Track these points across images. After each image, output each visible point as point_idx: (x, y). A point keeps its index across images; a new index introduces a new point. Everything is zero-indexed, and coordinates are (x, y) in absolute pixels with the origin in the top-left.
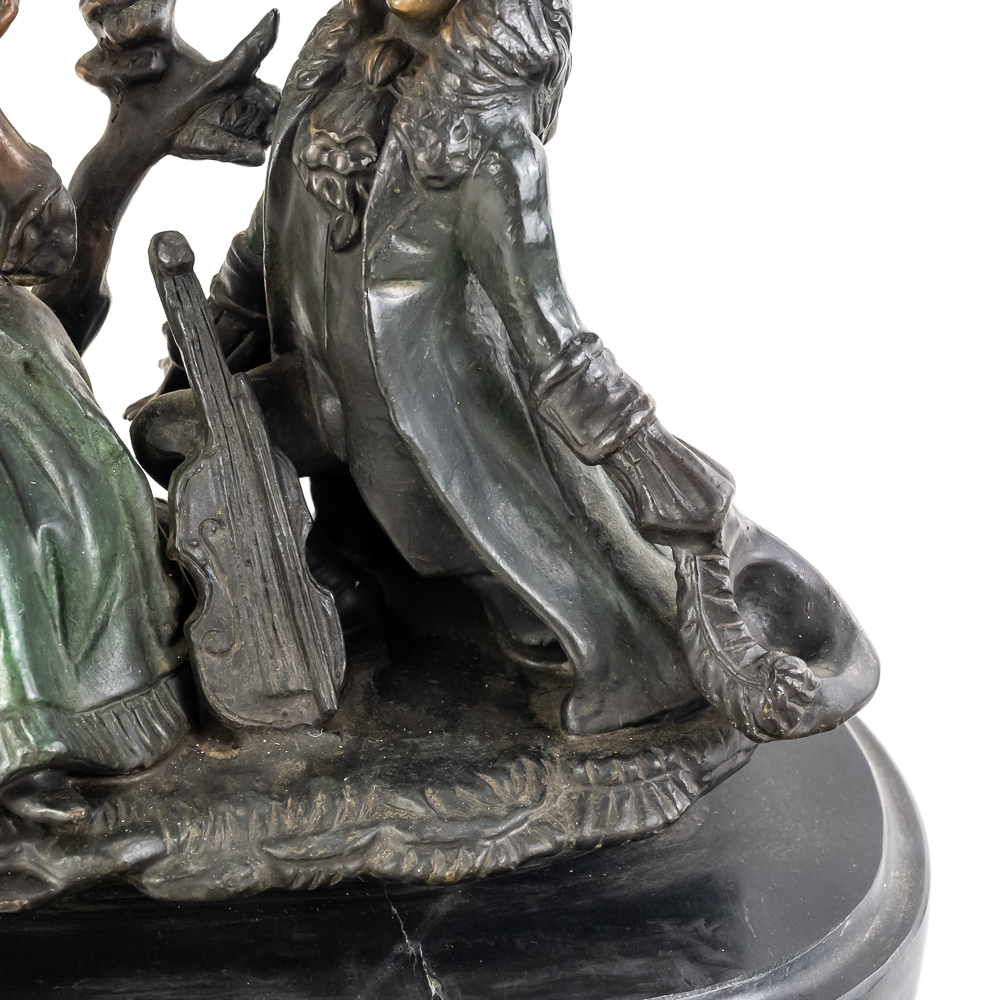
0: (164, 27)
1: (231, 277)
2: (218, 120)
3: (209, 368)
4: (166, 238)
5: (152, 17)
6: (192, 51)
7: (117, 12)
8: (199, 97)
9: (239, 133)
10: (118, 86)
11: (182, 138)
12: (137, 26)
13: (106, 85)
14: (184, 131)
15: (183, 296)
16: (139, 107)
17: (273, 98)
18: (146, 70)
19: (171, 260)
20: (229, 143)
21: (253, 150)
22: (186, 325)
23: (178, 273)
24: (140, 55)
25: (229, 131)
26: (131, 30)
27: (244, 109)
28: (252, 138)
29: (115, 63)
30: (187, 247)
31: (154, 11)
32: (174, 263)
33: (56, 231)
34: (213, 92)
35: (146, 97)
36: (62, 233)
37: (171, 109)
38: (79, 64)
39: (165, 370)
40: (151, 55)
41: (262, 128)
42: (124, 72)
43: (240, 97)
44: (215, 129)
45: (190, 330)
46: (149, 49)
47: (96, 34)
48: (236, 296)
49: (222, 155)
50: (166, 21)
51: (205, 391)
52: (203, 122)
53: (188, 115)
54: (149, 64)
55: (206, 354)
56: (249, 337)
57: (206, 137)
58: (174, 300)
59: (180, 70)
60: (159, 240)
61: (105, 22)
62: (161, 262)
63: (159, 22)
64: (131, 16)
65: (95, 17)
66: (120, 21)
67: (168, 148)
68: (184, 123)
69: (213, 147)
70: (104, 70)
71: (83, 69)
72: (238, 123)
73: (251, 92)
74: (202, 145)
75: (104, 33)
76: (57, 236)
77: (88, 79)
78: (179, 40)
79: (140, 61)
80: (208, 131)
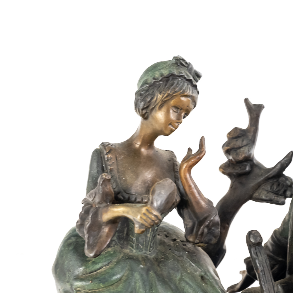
0: (252, 156)
1: (272, 245)
2: (269, 189)
3: (267, 281)
4: (253, 233)
5: (248, 153)
6: (260, 164)
7: (235, 151)
8: (263, 181)
9: (277, 193)
10: (234, 176)
11: (256, 195)
12: (243, 156)
13: (230, 175)
14: (257, 192)
15: (259, 254)
16: (241, 183)
17: (289, 181)
18: (244, 171)
19: (255, 241)
20: (273, 197)
21: (281, 200)
22: (260, 265)
23: (257, 246)
24: (243, 165)
25: (273, 193)
26: (241, 157)
27: (279, 185)
28: (281, 195)
29: (234, 168)
30: (260, 236)
31: (249, 151)
32: (256, 242)
33: (213, 228)
34: (268, 179)
35: (243, 179)
36: (215, 229)
37: (252, 184)
38: (220, 168)
39: (243, 275)
40: (246, 165)
41: (285, 191)
42: (237, 171)
43: (277, 181)
44: (268, 192)
45: (261, 266)
46: (246, 163)
47: (227, 158)
48: (273, 252)
49: (271, 201)
50: (252, 154)
51: (266, 289)
52: (263, 189)
53: (258, 186)
54: (245, 168)
55: (266, 276)
56: (277, 267)
57: (265, 195)
58: (255, 255)
59: (256, 171)
60: (250, 233)
61: (231, 154)
62: (251, 241)
63: (250, 155)
64: (241, 152)
65: (228, 152)
66: (237, 154)
67: (251, 198)
68: (257, 189)
69: (267, 198)
70: (229, 170)
71: (222, 170)
72: (277, 190)
73: (281, 179)
74: (264, 197)
75: (231, 158)
76: (213, 230)
77: (224, 173)
78: (256, 160)
79: (243, 167)
80: (265, 192)
